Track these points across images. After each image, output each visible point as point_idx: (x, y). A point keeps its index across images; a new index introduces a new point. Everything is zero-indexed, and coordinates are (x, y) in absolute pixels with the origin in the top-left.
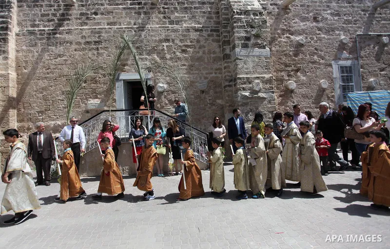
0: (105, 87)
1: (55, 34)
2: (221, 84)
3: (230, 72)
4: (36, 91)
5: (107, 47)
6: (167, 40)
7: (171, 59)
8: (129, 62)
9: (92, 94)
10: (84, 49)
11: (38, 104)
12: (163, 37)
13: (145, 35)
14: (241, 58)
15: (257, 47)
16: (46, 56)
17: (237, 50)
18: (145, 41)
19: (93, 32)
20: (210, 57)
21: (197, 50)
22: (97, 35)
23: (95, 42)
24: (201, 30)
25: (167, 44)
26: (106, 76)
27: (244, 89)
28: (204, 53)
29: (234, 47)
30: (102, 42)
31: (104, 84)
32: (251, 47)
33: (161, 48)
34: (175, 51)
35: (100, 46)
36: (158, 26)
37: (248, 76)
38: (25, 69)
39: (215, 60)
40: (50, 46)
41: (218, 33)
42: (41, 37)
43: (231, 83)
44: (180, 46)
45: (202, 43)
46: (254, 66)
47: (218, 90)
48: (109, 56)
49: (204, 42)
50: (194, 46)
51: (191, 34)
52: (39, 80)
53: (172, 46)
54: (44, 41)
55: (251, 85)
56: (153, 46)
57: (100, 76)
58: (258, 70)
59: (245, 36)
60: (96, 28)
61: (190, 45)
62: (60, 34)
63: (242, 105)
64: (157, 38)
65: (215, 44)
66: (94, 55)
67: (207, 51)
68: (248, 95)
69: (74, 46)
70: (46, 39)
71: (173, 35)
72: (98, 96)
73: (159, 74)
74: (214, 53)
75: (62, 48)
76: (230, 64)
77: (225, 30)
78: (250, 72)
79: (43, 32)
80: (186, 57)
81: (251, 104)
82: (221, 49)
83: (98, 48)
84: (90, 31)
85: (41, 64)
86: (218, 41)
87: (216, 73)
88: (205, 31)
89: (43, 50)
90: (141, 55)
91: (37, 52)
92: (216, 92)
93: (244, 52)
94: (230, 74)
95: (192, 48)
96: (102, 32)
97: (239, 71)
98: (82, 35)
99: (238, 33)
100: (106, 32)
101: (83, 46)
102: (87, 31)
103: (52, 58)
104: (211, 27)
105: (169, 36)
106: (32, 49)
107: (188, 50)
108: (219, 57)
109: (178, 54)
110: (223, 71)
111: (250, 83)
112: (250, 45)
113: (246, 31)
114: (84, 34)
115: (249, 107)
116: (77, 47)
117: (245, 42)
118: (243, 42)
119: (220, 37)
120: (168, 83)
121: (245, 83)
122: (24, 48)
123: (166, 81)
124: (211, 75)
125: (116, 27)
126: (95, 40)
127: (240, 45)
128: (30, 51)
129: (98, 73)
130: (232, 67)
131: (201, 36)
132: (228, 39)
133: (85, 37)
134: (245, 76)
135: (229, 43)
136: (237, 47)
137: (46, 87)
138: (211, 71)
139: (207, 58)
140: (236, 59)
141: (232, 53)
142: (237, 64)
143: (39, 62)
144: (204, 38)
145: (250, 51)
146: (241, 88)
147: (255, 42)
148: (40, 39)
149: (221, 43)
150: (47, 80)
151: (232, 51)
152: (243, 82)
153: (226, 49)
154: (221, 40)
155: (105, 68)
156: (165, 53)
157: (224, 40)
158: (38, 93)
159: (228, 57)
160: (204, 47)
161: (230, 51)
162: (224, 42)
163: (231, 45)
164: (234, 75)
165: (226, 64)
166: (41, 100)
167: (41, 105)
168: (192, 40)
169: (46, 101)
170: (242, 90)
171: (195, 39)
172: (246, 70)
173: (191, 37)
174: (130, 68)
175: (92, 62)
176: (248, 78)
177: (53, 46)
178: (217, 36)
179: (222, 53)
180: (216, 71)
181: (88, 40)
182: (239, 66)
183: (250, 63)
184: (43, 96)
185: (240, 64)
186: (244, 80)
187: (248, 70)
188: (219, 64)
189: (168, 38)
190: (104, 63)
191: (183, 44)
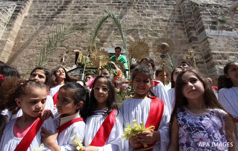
1: (53, 18)
3: (199, 51)
4: (24, 57)
6: (141, 26)
7: (144, 39)
8: (108, 40)
9: (71, 63)
11: (23, 67)
12: (137, 23)
13: (122, 21)
14: (212, 37)
15: (225, 30)
16: (42, 32)
19: (82, 18)
20: (178, 40)
21: (166, 34)
22: (84, 20)
24: (169, 21)
25: (140, 28)
26: (86, 49)
27: (220, 64)
28: (172, 37)
29: (202, 29)
30: (87, 24)
32: (219, 29)
36: (133, 16)
37: (222, 52)
38: (22, 40)
39: (182, 43)
40: (47, 25)
41: (182, 24)
42: (42, 19)
43: (202, 60)
45: (169, 30)
46: (225, 45)
50: (163, 31)
51: (160, 23)
52: (30, 48)
54: (43, 22)
55: (227, 61)
57: (81, 49)
58: (230, 48)
59: (212, 21)
60: (84, 15)
61: (160, 31)
62: (56, 18)
64: (132, 24)
65: (180, 32)
66: (79, 33)
67: (174, 36)
70: (46, 21)
71: (145, 23)
74: (181, 37)
75: (55, 27)
76: (197, 45)
77: (190, 19)
78: (222, 49)
79: (44, 16)
82: (187, 35)
84: (80, 17)
86: (183, 29)
88: (171, 21)
89: (41, 28)
90: (118, 35)
91: (35, 29)
93: (213, 32)
96: (88, 18)
97: (211, 48)
98: (73, 19)
99: (205, 18)
100: (92, 18)
102: (77, 17)
103: (45, 33)
104: (176, 19)
105: (141, 23)
106: (33, 26)
108: (185, 41)
111: (225, 59)
112: (217, 27)
113: (211, 17)
114: (74, 18)
117: (213, 25)
118: (211, 25)
119: (184, 26)
121: (220, 58)
122: (27, 26)
124: (180, 55)
125: (100, 15)
126: (82, 23)
127: (209, 27)
128: (31, 28)
129: (80, 46)
130: (200, 47)
131: (168, 24)
132: (194, 26)
133: (75, 20)
134: (219, 52)
135: (194, 28)
136: (206, 29)
137: (34, 54)
138: (179, 51)
139: (175, 41)
140: (206, 38)
141: (198, 36)
142: (208, 42)
143: (35, 36)
144: (171, 26)
145: (219, 33)
146: (217, 63)
147: (221, 25)
148: (41, 21)
149: (186, 31)
150: (37, 49)
151: (199, 34)
152: (219, 57)
153: (191, 33)
154: (186, 28)
155: (86, 43)
156: (139, 35)
157: (190, 27)
158: (26, 58)
159: (196, 39)
160: (172, 33)
161: (197, 35)
162: (190, 28)
163: (197, 30)
164: (204, 54)
165: (194, 45)
166: (26, 64)
167: (25, 68)
168: (161, 27)
169: (30, 65)
170: (219, 64)
171: (163, 27)
172: (219, 48)
173: (160, 25)
174: (107, 44)
175: (76, 38)
176: (223, 54)
177: (49, 25)
178: (181, 25)
179: (187, 38)
180: (184, 52)
181: (76, 22)
182: (211, 43)
183: (221, 41)
184: (29, 61)
185: (211, 42)
186: (219, 56)
187: (220, 47)
188: (185, 46)
189: (142, 24)
190: (86, 39)
191: (154, 29)
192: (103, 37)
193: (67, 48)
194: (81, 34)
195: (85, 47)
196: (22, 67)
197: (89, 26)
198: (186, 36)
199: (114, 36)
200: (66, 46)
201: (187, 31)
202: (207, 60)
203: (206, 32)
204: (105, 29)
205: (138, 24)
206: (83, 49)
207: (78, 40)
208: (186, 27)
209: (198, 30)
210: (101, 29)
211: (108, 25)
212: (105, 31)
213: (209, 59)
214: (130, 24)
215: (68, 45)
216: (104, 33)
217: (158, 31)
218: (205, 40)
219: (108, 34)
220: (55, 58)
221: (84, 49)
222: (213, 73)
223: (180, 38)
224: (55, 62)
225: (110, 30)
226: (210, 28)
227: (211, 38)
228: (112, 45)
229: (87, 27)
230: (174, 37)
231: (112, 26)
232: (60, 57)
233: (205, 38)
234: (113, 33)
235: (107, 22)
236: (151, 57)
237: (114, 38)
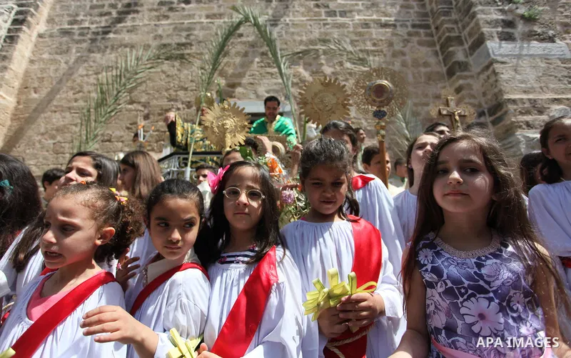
1: (107, 33)
3: (474, 97)
4: (43, 134)
5: (201, 54)
6: (325, 41)
7: (335, 74)
8: (245, 81)
11: (41, 160)
12: (316, 34)
13: (279, 33)
14: (503, 60)
15: (536, 40)
16: (82, 71)
17: (491, 44)
18: (279, 43)
19: (178, 28)
20: (419, 73)
21: (388, 59)
22: (184, 34)
23: (180, 45)
24: (394, 26)
25: (326, 47)
26: (191, 106)
27: (529, 125)
28: (404, 64)
29: (480, 41)
30: (191, 45)
32: (523, 40)
34: (343, 60)
35: (188, 51)
36: (305, 19)
37: (531, 96)
38: (35, 92)
39: (429, 78)
40: (93, 52)
41: (428, 31)
42: (82, 38)
43: (482, 119)
45: (397, 47)
46: (539, 77)
50: (382, 51)
51: (373, 30)
52: (55, 112)
54: (84, 45)
55: (544, 117)
58: (552, 86)
59: (502, 20)
60: (183, 23)
61: (374, 51)
62: (115, 33)
64: (304, 38)
65: (425, 50)
66: (173, 66)
67: (409, 62)
70: (90, 41)
71: (336, 33)
74: (426, 64)
75: (113, 55)
76: (469, 81)
77: (447, 18)
78: (533, 88)
79: (86, 31)
82: (441, 58)
84: (172, 27)
85: (69, 84)
86: (432, 44)
88: (401, 26)
89: (80, 60)
90: (269, 67)
91: (66, 63)
93: (507, 47)
95: (379, 55)
96: (194, 29)
97: (504, 86)
98: (155, 33)
99: (485, 14)
100: (202, 29)
102: (167, 27)
103: (90, 73)
104: (412, 20)
105: (326, 34)
106: (58, 57)
108: (438, 73)
111: (541, 112)
112: (517, 35)
113: (501, 10)
114: (160, 31)
117: (506, 30)
118: (500, 29)
119: (433, 36)
121: (528, 112)
122: (46, 56)
125: (222, 20)
126: (177, 41)
127: (495, 35)
128: (54, 61)
129: (176, 100)
130: (477, 86)
131: (393, 34)
132: (457, 34)
133: (161, 37)
134: (525, 96)
135: (459, 41)
136: (489, 39)
137: (64, 126)
138: (424, 100)
139: (413, 74)
140: (491, 64)
141: (471, 60)
142: (495, 73)
143: (64, 80)
144: (400, 37)
145: (521, 48)
146: (521, 124)
147: (527, 29)
148: (78, 42)
149: (438, 48)
150: (71, 113)
151: (471, 55)
152: (524, 108)
153: (452, 54)
154: (438, 41)
155: (192, 90)
156: (322, 64)
157: (448, 36)
158: (46, 136)
159: (463, 66)
160: (403, 54)
161: (467, 57)
162: (449, 39)
163: (465, 43)
164: (486, 103)
165: (461, 82)
166: (47, 151)
167: (45, 162)
168: (375, 41)
169: (57, 154)
170: (524, 126)
171: (381, 40)
172: (523, 85)
173: (374, 36)
174: (245, 91)
175: (167, 80)
176: (533, 102)
177: (99, 53)
178: (427, 35)
179: (443, 65)
181: (165, 41)
182: (502, 76)
183: (528, 70)
184: (54, 144)
185: (504, 71)
186: (526, 106)
187: (526, 84)
188: (439, 86)
189: (328, 38)
190: (192, 81)
191: (358, 48)
192: (233, 75)
193: (144, 106)
194: (179, 70)
195: (189, 102)
196: (38, 158)
197: (196, 48)
198: (439, 61)
199: (260, 69)
200: (143, 100)
201: (441, 49)
202: (496, 118)
203: (489, 47)
204: (238, 53)
205: (317, 36)
206: (184, 106)
207: (172, 85)
208: (440, 38)
209: (470, 43)
210: (226, 54)
211: (244, 43)
212: (238, 60)
213: (499, 114)
214: (299, 38)
215: (149, 98)
216: (234, 64)
217: (368, 52)
218: (487, 67)
219: (246, 65)
220: (118, 133)
221: (187, 106)
222: (513, 150)
223: (425, 67)
224: (117, 142)
225: (250, 58)
226: (499, 38)
227: (502, 63)
228: (256, 93)
229: (193, 51)
230: (410, 64)
231: (253, 45)
232: (128, 128)
233: (486, 64)
234: (258, 63)
235: (241, 35)
236: (355, 118)
237: (261, 74)
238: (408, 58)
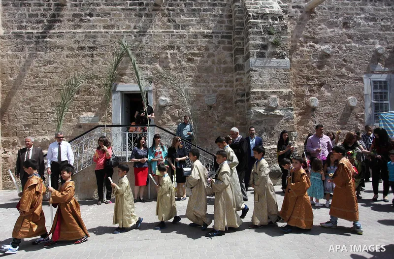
0: (100, 98)
1: (44, 37)
2: (231, 99)
3: (243, 86)
4: (22, 102)
5: (103, 54)
6: (172, 47)
7: (175, 68)
8: (128, 72)
9: (85, 107)
10: (77, 55)
11: (25, 116)
12: (167, 43)
13: (146, 41)
14: (256, 69)
15: (275, 57)
16: (34, 63)
17: (252, 60)
18: (146, 47)
19: (88, 36)
20: (220, 68)
21: (205, 59)
22: (92, 40)
23: (90, 48)
24: (211, 36)
25: (172, 51)
26: (101, 87)
27: (258, 105)
28: (213, 62)
29: (248, 57)
30: (97, 48)
31: (99, 95)
32: (268, 57)
33: (164, 56)
34: (180, 59)
35: (95, 52)
36: (161, 31)
37: (263, 90)
38: (11, 77)
39: (226, 71)
40: (39, 51)
41: (230, 40)
42: (29, 40)
43: (243, 98)
44: (185, 54)
45: (211, 51)
46: (270, 79)
47: (228, 105)
48: (105, 64)
49: (214, 49)
50: (202, 54)
51: (199, 40)
52: (26, 89)
53: (176, 54)
54: (32, 45)
55: (266, 101)
56: (155, 53)
57: (95, 87)
58: (275, 84)
59: (262, 45)
60: (90, 32)
61: (198, 54)
62: (50, 37)
63: (255, 123)
64: (160, 45)
65: (226, 53)
66: (88, 62)
68: (262, 112)
69: (66, 52)
70: (35, 43)
71: (178, 42)
72: (92, 109)
73: (162, 86)
74: (225, 62)
75: (52, 53)
76: (242, 76)
77: (238, 36)
78: (266, 85)
79: (31, 35)
80: (192, 67)
81: (265, 122)
82: (233, 58)
83: (92, 55)
84: (84, 35)
85: (29, 71)
86: (230, 49)
87: (226, 86)
88: (215, 37)
89: (32, 56)
90: (141, 63)
91: (24, 58)
92: (226, 108)
93: (259, 62)
94: (243, 88)
95: (200, 56)
96: (97, 37)
97: (252, 84)
98: (75, 39)
99: (253, 40)
100: (102, 37)
101: (76, 51)
102: (81, 35)
103: (41, 65)
104: (223, 32)
105: (173, 42)
106: (18, 54)
107: (195, 58)
108: (230, 67)
109: (183, 63)
110: (235, 83)
111: (265, 99)
112: (266, 54)
113: (262, 38)
114: (77, 38)
115: (263, 126)
116: (69, 53)
117: (261, 51)
118: (259, 50)
119: (232, 44)
120: (171, 96)
121: (259, 99)
122: (10, 52)
123: (170, 94)
124: (221, 89)
125: (113, 31)
126: (89, 45)
127: (256, 54)
128: (16, 57)
129: (93, 83)
130: (245, 79)
131: (210, 42)
132: (242, 47)
133: (78, 42)
134: (260, 90)
135: (242, 51)
136: (252, 57)
137: (33, 97)
138: (220, 84)
139: (217, 68)
140: (250, 70)
141: (245, 64)
142: (250, 76)
143: (26, 69)
144: (213, 45)
145: (266, 62)
146: (255, 104)
147: (272, 51)
148: (28, 43)
149: (233, 52)
150: (35, 90)
151: (246, 61)
152: (258, 97)
153: (238, 59)
154: (234, 49)
156: (169, 62)
157: (237, 48)
158: (25, 104)
159: (241, 67)
160: (214, 56)
161: (244, 62)
162: (238, 50)
163: (245, 54)
165: (238, 76)
166: (28, 111)
167: (28, 117)
168: (199, 47)
169: (34, 113)
170: (256, 106)
171: (203, 46)
173: (199, 44)
174: (128, 78)
175: (86, 70)
176: (263, 93)
177: (42, 52)
178: (229, 43)
179: (234, 63)
180: (226, 84)
181: (82, 45)
182: (253, 78)
183: (266, 75)
184: (30, 107)
185: (254, 76)
186: (259, 95)
187: (263, 83)
188: (230, 75)
189: (173, 45)
190: (99, 72)
191: (189, 52)
192: (122, 68)
194: (92, 64)
196: (24, 115)
197: (100, 50)
198: (233, 60)
208: (234, 47)
213: (248, 97)
214: (157, 45)
217: (195, 55)
218: (249, 72)
219: (128, 62)
222: (249, 116)
223: (224, 64)
226: (257, 56)
227: (255, 71)
229: (98, 52)
230: (216, 62)
238: (216, 58)
